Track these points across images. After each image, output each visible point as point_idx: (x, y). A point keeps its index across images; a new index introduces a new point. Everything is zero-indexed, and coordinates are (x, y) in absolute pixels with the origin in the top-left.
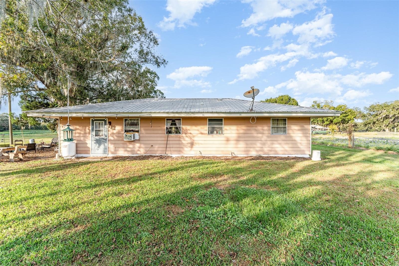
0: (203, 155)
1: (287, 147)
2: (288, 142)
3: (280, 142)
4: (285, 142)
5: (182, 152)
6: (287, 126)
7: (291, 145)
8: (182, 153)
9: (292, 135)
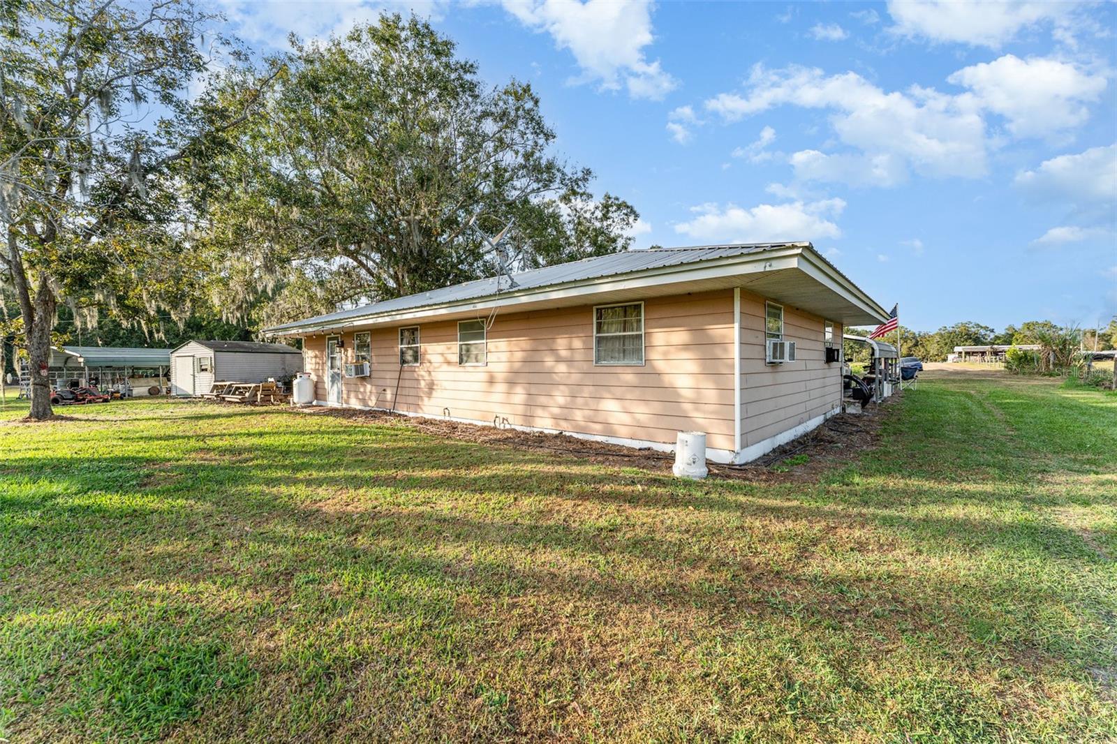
0: (452, 419)
1: (642, 412)
2: (649, 394)
3: (618, 392)
4: (637, 393)
5: (421, 409)
6: (643, 332)
7: (657, 407)
8: (420, 411)
9: (661, 365)
